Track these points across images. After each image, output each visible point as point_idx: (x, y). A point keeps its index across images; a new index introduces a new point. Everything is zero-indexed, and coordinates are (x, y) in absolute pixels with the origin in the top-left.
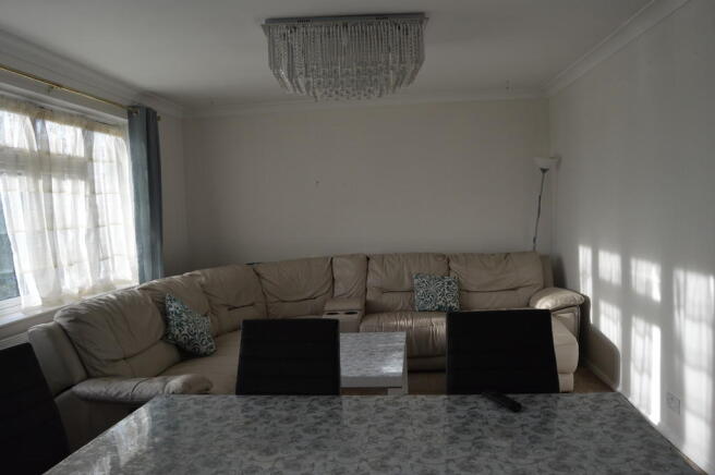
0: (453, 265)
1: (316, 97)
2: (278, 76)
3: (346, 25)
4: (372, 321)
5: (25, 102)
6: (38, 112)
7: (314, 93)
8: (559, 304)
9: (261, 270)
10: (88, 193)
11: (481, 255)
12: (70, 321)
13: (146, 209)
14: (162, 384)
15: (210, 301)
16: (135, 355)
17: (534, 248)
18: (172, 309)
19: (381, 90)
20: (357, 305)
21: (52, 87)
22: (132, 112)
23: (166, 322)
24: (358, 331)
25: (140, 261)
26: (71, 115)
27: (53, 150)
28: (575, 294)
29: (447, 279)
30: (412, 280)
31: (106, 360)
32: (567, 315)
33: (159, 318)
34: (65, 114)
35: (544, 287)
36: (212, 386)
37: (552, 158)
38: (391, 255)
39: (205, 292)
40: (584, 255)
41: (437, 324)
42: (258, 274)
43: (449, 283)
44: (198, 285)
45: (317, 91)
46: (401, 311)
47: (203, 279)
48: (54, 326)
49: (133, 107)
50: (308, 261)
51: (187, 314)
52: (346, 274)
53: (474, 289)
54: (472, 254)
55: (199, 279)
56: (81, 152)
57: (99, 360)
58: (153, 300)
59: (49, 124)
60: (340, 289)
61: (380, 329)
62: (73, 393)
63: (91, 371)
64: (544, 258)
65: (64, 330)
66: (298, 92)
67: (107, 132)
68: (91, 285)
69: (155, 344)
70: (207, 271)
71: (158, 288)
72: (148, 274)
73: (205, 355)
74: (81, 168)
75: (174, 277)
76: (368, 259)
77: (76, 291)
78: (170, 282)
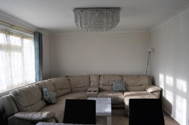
0: (124, 78)
1: (88, 31)
2: (77, 25)
3: (97, 11)
4: (101, 94)
5: (4, 30)
6: (8, 33)
7: (87, 30)
8: (154, 90)
9: (70, 78)
10: (22, 56)
11: (131, 76)
12: (14, 95)
13: (38, 61)
14: (41, 115)
15: (55, 88)
16: (33, 104)
17: (146, 74)
18: (44, 90)
19: (107, 29)
20: (97, 89)
21: (12, 26)
22: (35, 33)
23: (43, 94)
24: (97, 97)
25: (36, 75)
26: (18, 34)
27: (12, 44)
28: (158, 87)
29: (122, 82)
30: (112, 82)
31: (24, 106)
32: (157, 94)
33: (41, 93)
34: (16, 34)
35: (149, 85)
36: (55, 115)
37: (152, 49)
38: (106, 75)
39: (54, 85)
40: (161, 77)
41: (120, 95)
42: (69, 79)
43: (123, 83)
44: (52, 83)
45: (88, 29)
46: (109, 91)
47: (54, 81)
48: (9, 96)
49: (35, 32)
50: (83, 76)
51: (48, 92)
52: (94, 80)
53: (130, 85)
54: (129, 75)
55: (52, 81)
56: (20, 45)
57: (22, 106)
58: (39, 88)
59: (11, 37)
60: (92, 84)
61: (103, 97)
62: (14, 116)
63: (20, 109)
64: (149, 77)
65: (12, 97)
66: (82, 29)
67: (28, 39)
68: (21, 82)
69: (39, 101)
70: (55, 79)
71: (40, 84)
72: (38, 79)
73: (54, 104)
74: (20, 49)
75: (45, 80)
76: (100, 76)
77: (17, 84)
78: (44, 82)
